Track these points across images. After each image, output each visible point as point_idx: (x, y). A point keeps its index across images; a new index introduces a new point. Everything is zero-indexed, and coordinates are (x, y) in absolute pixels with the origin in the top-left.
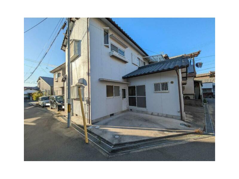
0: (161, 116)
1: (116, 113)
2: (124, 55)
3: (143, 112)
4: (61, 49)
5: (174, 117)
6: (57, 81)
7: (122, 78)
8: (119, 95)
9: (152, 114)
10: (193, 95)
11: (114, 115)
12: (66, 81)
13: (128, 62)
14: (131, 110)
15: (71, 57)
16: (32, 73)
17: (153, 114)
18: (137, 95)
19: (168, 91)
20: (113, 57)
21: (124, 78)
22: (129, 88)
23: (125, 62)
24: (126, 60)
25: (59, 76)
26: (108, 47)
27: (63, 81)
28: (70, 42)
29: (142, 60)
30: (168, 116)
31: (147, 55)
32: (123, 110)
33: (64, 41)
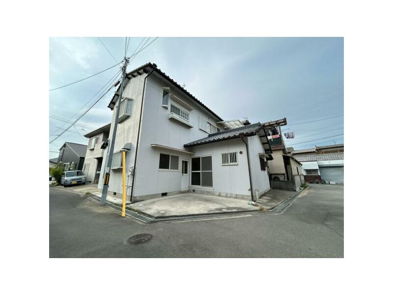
0: (230, 197)
1: (170, 193)
2: (188, 119)
3: (208, 193)
4: (109, 107)
5: (245, 197)
6: (92, 150)
7: (183, 146)
8: (177, 168)
9: (219, 196)
10: (284, 174)
11: (168, 194)
12: (107, 148)
13: (192, 127)
14: (194, 191)
15: (119, 117)
16: (59, 136)
17: (221, 194)
18: (202, 170)
19: (237, 163)
20: (173, 120)
21: (186, 146)
22: (193, 160)
23: (189, 127)
24: (190, 124)
25: (96, 142)
26: (166, 108)
27: (103, 147)
28: (122, 100)
29: (215, 126)
30: (237, 196)
31: (222, 120)
32: (182, 190)
33: (114, 97)
